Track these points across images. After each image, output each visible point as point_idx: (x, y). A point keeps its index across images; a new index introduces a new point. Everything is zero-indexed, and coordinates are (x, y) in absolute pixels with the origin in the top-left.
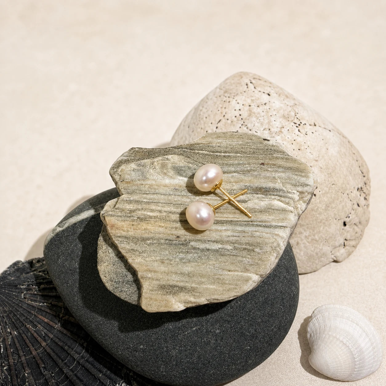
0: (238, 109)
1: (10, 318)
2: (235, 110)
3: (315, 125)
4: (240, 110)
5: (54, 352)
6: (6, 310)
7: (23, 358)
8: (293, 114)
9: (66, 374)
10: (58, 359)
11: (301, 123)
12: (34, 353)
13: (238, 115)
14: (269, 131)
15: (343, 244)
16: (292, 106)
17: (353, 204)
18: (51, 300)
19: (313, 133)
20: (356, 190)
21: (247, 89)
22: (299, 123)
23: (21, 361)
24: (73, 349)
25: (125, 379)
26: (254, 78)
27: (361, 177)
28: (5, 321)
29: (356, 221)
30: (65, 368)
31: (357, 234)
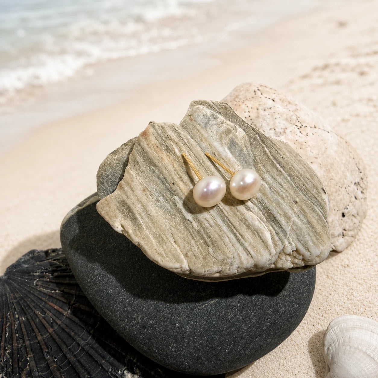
0: (248, 111)
1: (20, 304)
2: (245, 112)
3: (315, 127)
4: (249, 112)
5: (60, 337)
6: (17, 296)
7: (28, 343)
8: (294, 117)
9: (69, 360)
10: (63, 345)
11: (302, 125)
12: (40, 338)
13: (247, 116)
14: (275, 131)
15: (342, 233)
16: (294, 111)
17: (351, 197)
18: (64, 288)
19: (313, 134)
20: (354, 184)
21: (255, 95)
22: (300, 125)
23: (25, 345)
24: (79, 336)
25: (128, 366)
26: (261, 86)
27: (358, 173)
28: (14, 307)
29: (354, 212)
30: (69, 354)
31: (355, 225)
